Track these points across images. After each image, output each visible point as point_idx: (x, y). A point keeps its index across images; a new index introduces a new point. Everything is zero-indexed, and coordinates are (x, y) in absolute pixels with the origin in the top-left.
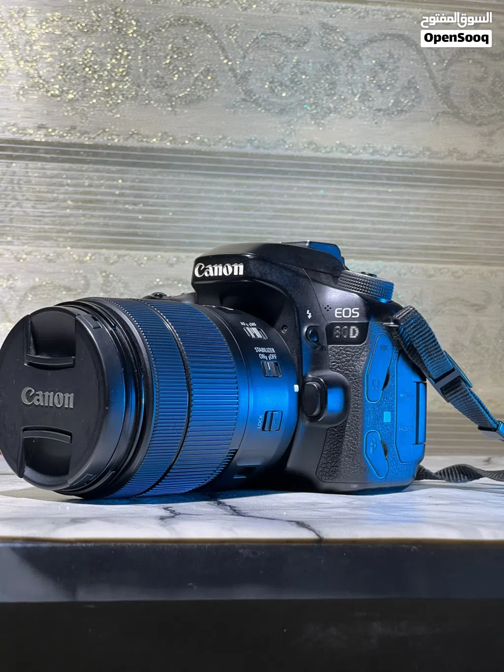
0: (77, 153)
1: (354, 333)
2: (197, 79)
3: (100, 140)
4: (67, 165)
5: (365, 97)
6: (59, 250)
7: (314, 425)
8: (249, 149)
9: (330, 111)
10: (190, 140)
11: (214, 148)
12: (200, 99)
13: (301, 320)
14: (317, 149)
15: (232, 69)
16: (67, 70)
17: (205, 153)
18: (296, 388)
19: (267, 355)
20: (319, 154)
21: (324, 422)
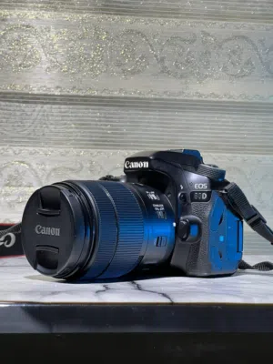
0: (76, 100)
1: (205, 196)
2: (138, 61)
3: (88, 93)
4: (71, 107)
5: (225, 69)
6: (67, 150)
7: (184, 243)
8: (165, 97)
9: (207, 76)
10: (135, 92)
11: (147, 96)
12: (139, 71)
13: (178, 190)
14: (200, 96)
15: (156, 56)
16: (72, 58)
17: (142, 99)
18: (174, 224)
19: (159, 208)
20: (201, 99)
21: (189, 241)
